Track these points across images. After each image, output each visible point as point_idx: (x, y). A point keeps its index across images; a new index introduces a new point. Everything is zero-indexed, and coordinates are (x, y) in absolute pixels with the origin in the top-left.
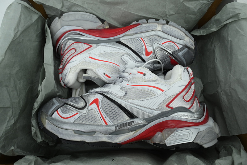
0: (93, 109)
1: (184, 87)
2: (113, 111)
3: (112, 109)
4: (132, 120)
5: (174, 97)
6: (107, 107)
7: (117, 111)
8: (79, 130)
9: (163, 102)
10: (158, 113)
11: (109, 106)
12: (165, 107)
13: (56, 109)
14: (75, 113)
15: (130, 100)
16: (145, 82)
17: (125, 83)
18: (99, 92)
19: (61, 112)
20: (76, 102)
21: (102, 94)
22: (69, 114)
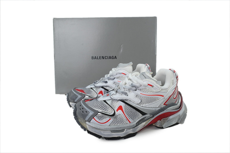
0: (119, 114)
2: (133, 113)
3: (133, 112)
4: (144, 116)
6: (129, 112)
7: (135, 113)
8: (116, 130)
9: (162, 102)
11: (130, 111)
12: (163, 105)
13: (92, 117)
14: (109, 119)
15: (144, 105)
16: (153, 92)
17: (138, 92)
18: (121, 100)
19: (98, 119)
20: (105, 109)
21: (123, 101)
22: (105, 120)
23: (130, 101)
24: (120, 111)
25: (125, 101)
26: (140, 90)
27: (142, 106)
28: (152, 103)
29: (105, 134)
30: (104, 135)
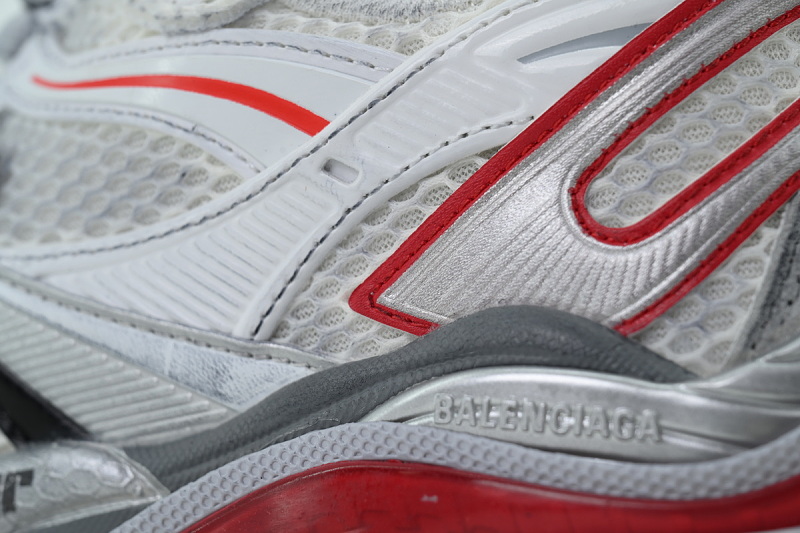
1: (609, 51)
5: (454, 186)
9: (319, 259)
10: (274, 387)
12: (350, 314)
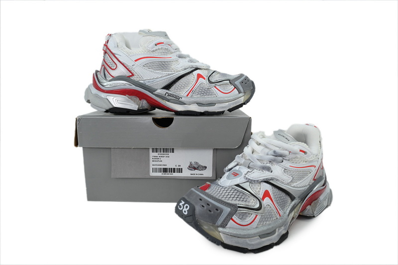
0: (267, 205)
2: (283, 200)
3: (282, 198)
4: (293, 203)
6: (278, 199)
7: (285, 200)
13: (230, 217)
14: (255, 216)
15: (295, 184)
16: (306, 162)
17: (286, 164)
18: (265, 180)
19: (239, 220)
20: (245, 200)
21: (267, 182)
22: (249, 220)
23: (277, 180)
24: (267, 200)
25: (271, 181)
26: (289, 160)
27: (294, 187)
28: (304, 179)
29: (253, 243)
30: (253, 245)
